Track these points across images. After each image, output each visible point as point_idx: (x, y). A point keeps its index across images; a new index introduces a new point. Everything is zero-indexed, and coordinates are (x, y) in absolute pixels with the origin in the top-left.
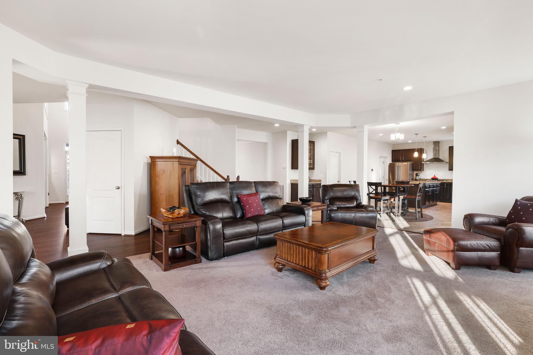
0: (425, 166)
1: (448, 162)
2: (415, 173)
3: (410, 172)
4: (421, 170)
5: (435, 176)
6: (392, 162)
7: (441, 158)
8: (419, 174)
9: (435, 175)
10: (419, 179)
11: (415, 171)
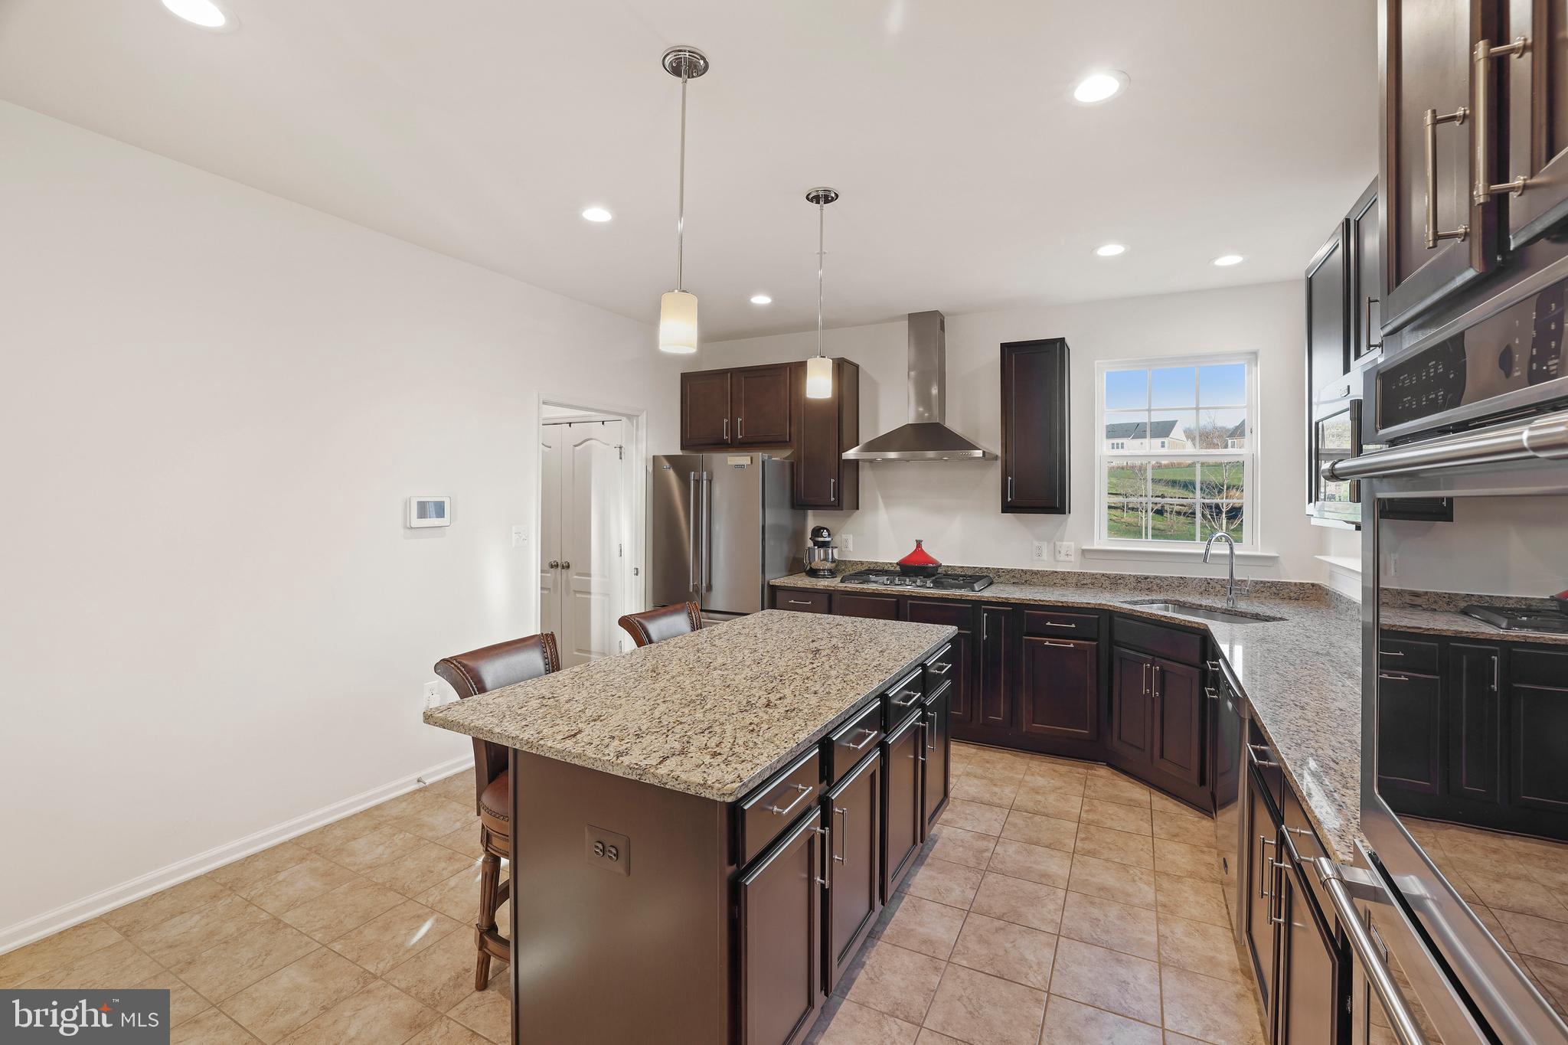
0: (866, 476)
1: (998, 452)
2: (812, 521)
3: (778, 516)
4: (838, 506)
5: (924, 547)
6: (683, 448)
7: (954, 423)
8: (825, 533)
9: (919, 543)
10: (829, 565)
11: (810, 512)
